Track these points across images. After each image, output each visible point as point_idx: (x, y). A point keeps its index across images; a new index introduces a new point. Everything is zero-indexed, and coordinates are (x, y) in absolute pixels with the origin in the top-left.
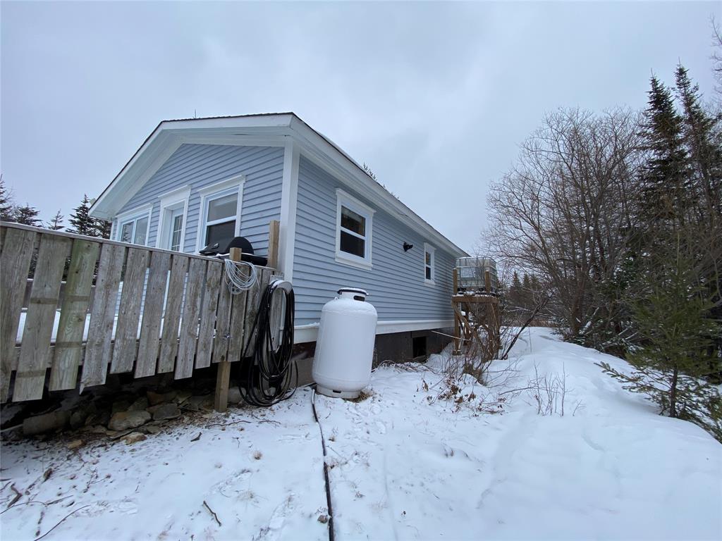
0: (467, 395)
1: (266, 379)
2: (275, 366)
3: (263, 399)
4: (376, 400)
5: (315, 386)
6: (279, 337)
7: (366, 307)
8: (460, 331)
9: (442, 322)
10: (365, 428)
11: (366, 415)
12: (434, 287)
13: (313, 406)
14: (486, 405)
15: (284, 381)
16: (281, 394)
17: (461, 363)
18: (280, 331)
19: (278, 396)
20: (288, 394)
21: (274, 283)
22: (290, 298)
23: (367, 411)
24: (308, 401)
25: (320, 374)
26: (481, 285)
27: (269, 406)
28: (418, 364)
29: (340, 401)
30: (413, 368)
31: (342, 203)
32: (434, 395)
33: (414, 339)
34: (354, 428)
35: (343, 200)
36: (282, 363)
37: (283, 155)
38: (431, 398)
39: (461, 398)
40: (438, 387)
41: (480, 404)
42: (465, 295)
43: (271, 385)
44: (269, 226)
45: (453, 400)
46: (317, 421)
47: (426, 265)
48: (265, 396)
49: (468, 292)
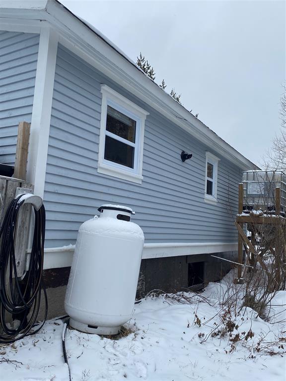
0: (244, 333)
1: (9, 311)
2: (20, 296)
3: (4, 333)
4: (139, 337)
5: (68, 320)
6: (26, 261)
7: (132, 229)
8: (244, 255)
9: (224, 245)
10: (122, 371)
11: (125, 355)
12: (216, 204)
13: (63, 343)
14: (264, 345)
15: (31, 313)
16: (27, 327)
17: (242, 295)
18: (27, 254)
19: (23, 330)
20: (35, 328)
21: (21, 196)
22: (40, 215)
23: (127, 351)
24: (58, 337)
25: (72, 306)
26: (270, 204)
27: (10, 342)
28: (193, 294)
29: (96, 338)
30: (186, 298)
31: (108, 101)
32: (207, 331)
33: (189, 264)
34: (108, 369)
35: (110, 99)
36: (28, 292)
37: (38, 44)
38: (203, 335)
39: (237, 336)
40: (213, 322)
41: (259, 344)
42: (252, 214)
43: (14, 317)
44: (16, 128)
45: (228, 338)
46: (66, 361)
47: (207, 178)
48: (7, 330)
49: (254, 212)
